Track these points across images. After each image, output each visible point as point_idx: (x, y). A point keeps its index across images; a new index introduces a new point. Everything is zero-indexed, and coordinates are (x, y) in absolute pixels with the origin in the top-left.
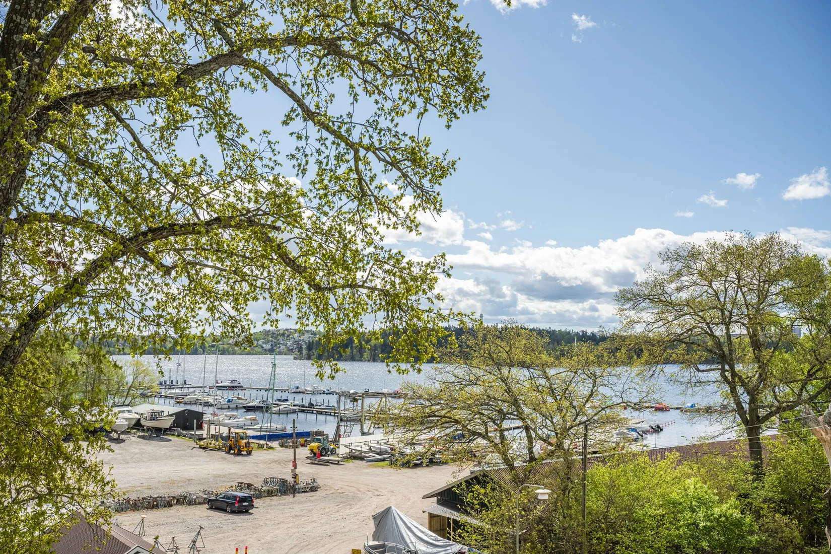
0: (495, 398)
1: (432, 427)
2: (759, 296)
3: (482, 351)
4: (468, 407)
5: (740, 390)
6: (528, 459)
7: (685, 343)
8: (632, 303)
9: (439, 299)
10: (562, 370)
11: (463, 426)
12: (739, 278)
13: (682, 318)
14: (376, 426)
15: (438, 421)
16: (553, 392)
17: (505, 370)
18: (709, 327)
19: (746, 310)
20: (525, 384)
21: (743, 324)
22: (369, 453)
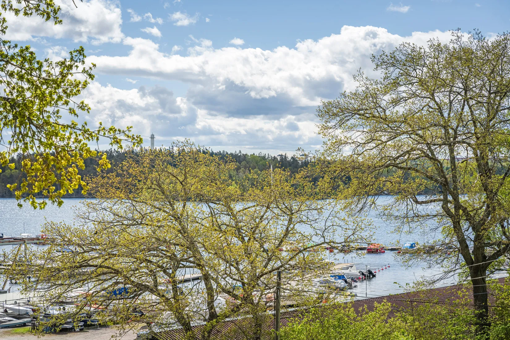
0: (165, 241)
1: (85, 280)
2: (488, 110)
3: (149, 182)
4: (131, 254)
5: (465, 225)
6: (207, 317)
7: (401, 168)
8: (338, 119)
9: (83, 109)
10: (250, 204)
11: (125, 277)
12: (466, 89)
13: (397, 139)
14: (14, 281)
15: (92, 272)
16: (239, 232)
17: (179, 206)
18: (429, 148)
19: (473, 128)
20: (204, 222)
21: (469, 144)
22: (4, 316)
